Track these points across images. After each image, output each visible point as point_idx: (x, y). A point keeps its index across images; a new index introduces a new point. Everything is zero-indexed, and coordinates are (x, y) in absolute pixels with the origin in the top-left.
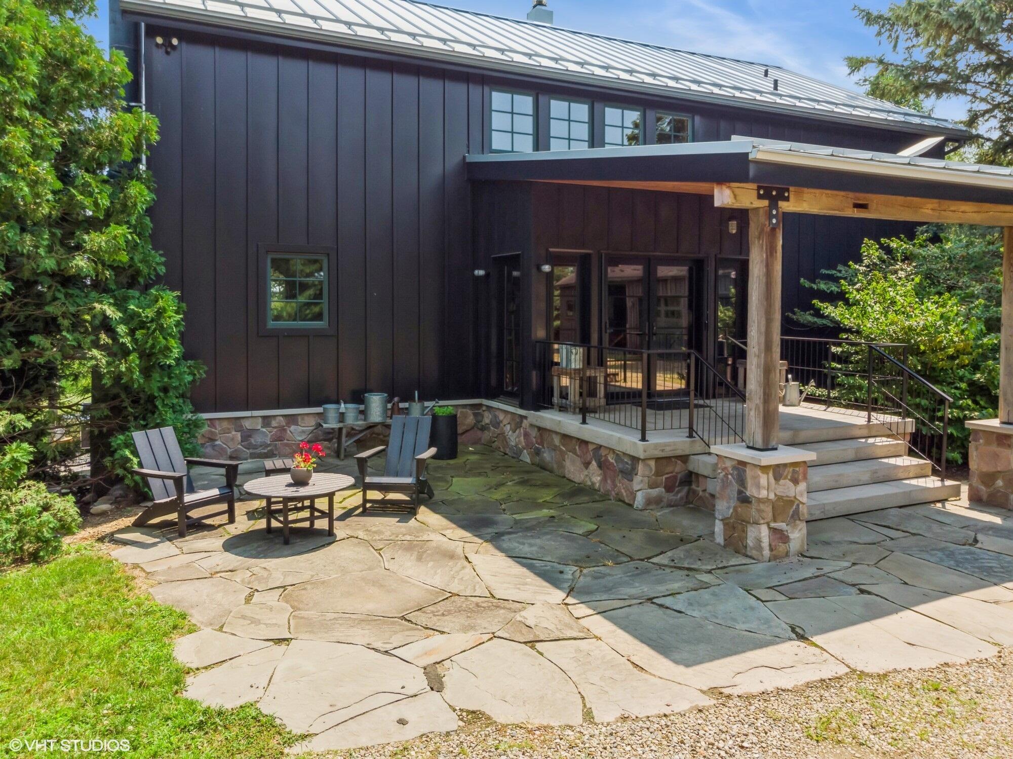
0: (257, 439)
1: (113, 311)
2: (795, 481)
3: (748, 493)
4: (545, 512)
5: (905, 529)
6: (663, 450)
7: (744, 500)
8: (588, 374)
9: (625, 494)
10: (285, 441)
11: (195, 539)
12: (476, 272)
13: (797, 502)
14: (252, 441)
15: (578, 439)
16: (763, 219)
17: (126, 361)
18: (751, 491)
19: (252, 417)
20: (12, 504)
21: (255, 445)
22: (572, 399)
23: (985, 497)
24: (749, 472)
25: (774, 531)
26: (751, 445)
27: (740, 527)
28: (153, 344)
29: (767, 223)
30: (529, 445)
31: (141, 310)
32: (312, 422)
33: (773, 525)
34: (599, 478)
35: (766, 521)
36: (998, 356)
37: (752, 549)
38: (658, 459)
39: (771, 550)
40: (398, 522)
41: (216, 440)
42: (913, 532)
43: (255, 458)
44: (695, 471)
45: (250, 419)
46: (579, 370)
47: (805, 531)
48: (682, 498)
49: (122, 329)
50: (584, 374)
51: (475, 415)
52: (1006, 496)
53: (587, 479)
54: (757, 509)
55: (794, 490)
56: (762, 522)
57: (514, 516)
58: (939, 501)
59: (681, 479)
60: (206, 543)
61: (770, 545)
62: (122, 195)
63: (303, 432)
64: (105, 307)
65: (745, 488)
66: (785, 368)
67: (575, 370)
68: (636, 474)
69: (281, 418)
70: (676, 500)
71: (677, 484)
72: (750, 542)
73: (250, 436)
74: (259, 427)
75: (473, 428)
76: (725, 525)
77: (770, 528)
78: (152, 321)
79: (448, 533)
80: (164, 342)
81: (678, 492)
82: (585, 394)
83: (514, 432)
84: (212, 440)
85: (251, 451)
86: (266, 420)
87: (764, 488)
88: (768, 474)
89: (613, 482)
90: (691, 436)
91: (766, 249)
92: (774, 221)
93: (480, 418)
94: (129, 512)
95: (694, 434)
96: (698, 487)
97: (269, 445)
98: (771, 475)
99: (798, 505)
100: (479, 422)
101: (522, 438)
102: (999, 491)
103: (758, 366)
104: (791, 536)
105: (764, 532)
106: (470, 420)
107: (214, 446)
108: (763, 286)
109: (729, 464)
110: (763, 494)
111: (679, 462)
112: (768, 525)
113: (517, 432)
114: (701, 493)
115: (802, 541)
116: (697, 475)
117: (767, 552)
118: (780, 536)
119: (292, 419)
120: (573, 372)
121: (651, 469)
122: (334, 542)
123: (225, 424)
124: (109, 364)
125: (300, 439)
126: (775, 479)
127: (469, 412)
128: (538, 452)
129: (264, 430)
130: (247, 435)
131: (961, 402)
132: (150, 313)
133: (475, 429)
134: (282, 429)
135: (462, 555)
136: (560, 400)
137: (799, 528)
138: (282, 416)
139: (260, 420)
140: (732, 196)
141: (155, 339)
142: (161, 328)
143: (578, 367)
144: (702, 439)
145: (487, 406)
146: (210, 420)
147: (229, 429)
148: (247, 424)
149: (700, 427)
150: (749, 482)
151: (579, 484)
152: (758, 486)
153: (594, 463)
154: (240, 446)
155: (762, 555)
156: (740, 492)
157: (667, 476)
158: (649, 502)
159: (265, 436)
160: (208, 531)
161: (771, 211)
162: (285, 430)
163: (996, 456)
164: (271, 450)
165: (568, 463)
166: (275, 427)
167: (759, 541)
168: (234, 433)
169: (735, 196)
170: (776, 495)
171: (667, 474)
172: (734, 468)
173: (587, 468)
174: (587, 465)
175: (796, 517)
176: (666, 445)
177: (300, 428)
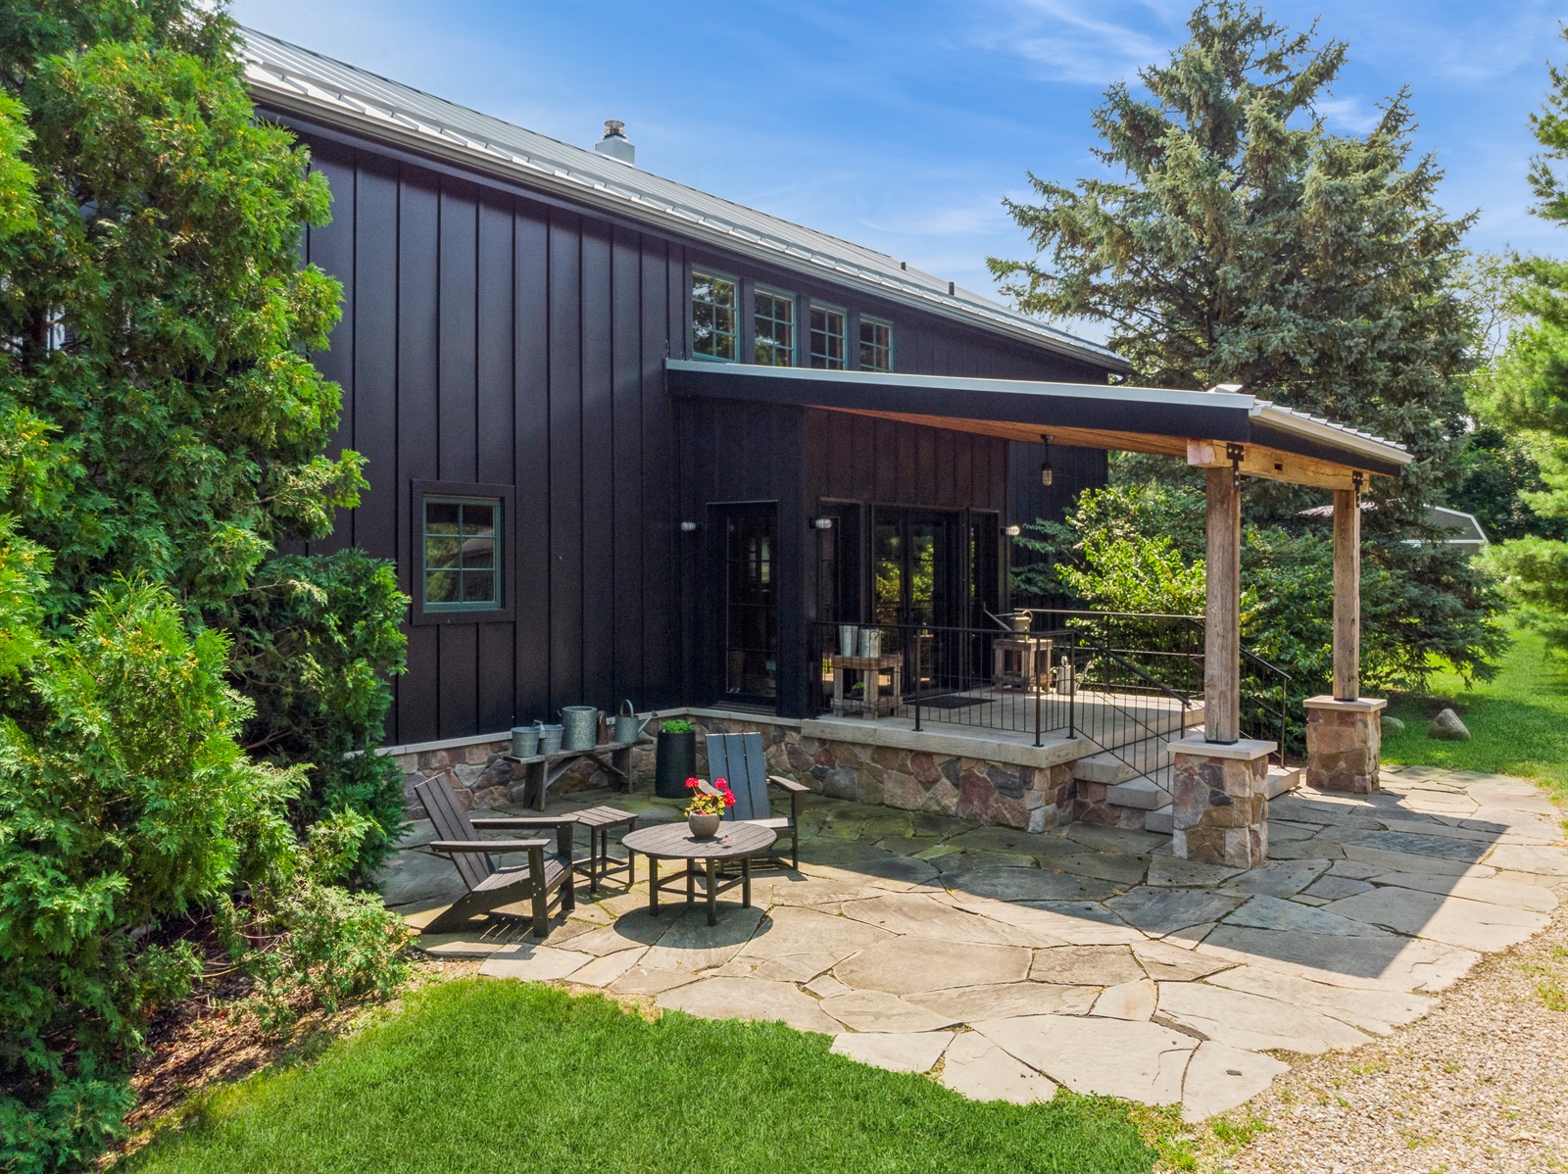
3: (1226, 794)
6: (1059, 756)
7: (1221, 801)
9: (1008, 816)
11: (568, 937)
12: (684, 526)
15: (911, 751)
18: (1231, 789)
19: (405, 755)
23: (1326, 782)
24: (1226, 769)
25: (1253, 833)
26: (1214, 738)
27: (1215, 834)
29: (1233, 485)
30: (800, 766)
32: (483, 757)
33: (1252, 827)
34: (955, 800)
37: (1234, 857)
38: (1052, 769)
39: (1252, 855)
42: (1321, 823)
44: (1087, 779)
45: (403, 759)
47: (1266, 831)
48: (1070, 814)
49: (334, 621)
52: (1351, 779)
53: (931, 803)
54: (1240, 811)
56: (1247, 824)
59: (1069, 791)
61: (1251, 850)
63: (472, 773)
64: (307, 585)
65: (1223, 788)
68: (1030, 790)
69: (444, 754)
70: (1065, 817)
71: (1066, 797)
72: (1232, 850)
74: (414, 770)
76: (1190, 834)
77: (1250, 831)
81: (1067, 807)
86: (424, 758)
89: (984, 802)
90: (1072, 736)
91: (1232, 514)
98: (1251, 770)
101: (785, 758)
102: (1342, 774)
104: (1262, 838)
105: (1248, 835)
109: (1196, 763)
111: (1067, 769)
112: (1249, 828)
113: (773, 750)
116: (1088, 783)
117: (1250, 859)
118: (1256, 839)
119: (457, 754)
121: (1047, 781)
122: (766, 914)
126: (1254, 775)
128: (821, 776)
129: (420, 773)
134: (445, 772)
137: (1264, 828)
138: (447, 750)
139: (416, 758)
144: (1091, 739)
150: (1228, 782)
151: (912, 809)
152: (1241, 785)
153: (944, 781)
155: (1247, 862)
156: (1214, 794)
157: (1059, 788)
158: (1047, 821)
161: (1234, 472)
162: (448, 772)
165: (889, 786)
166: (435, 769)
170: (1254, 793)
171: (1059, 785)
172: (1203, 767)
173: (929, 788)
174: (930, 784)
175: (1263, 816)
177: (467, 769)
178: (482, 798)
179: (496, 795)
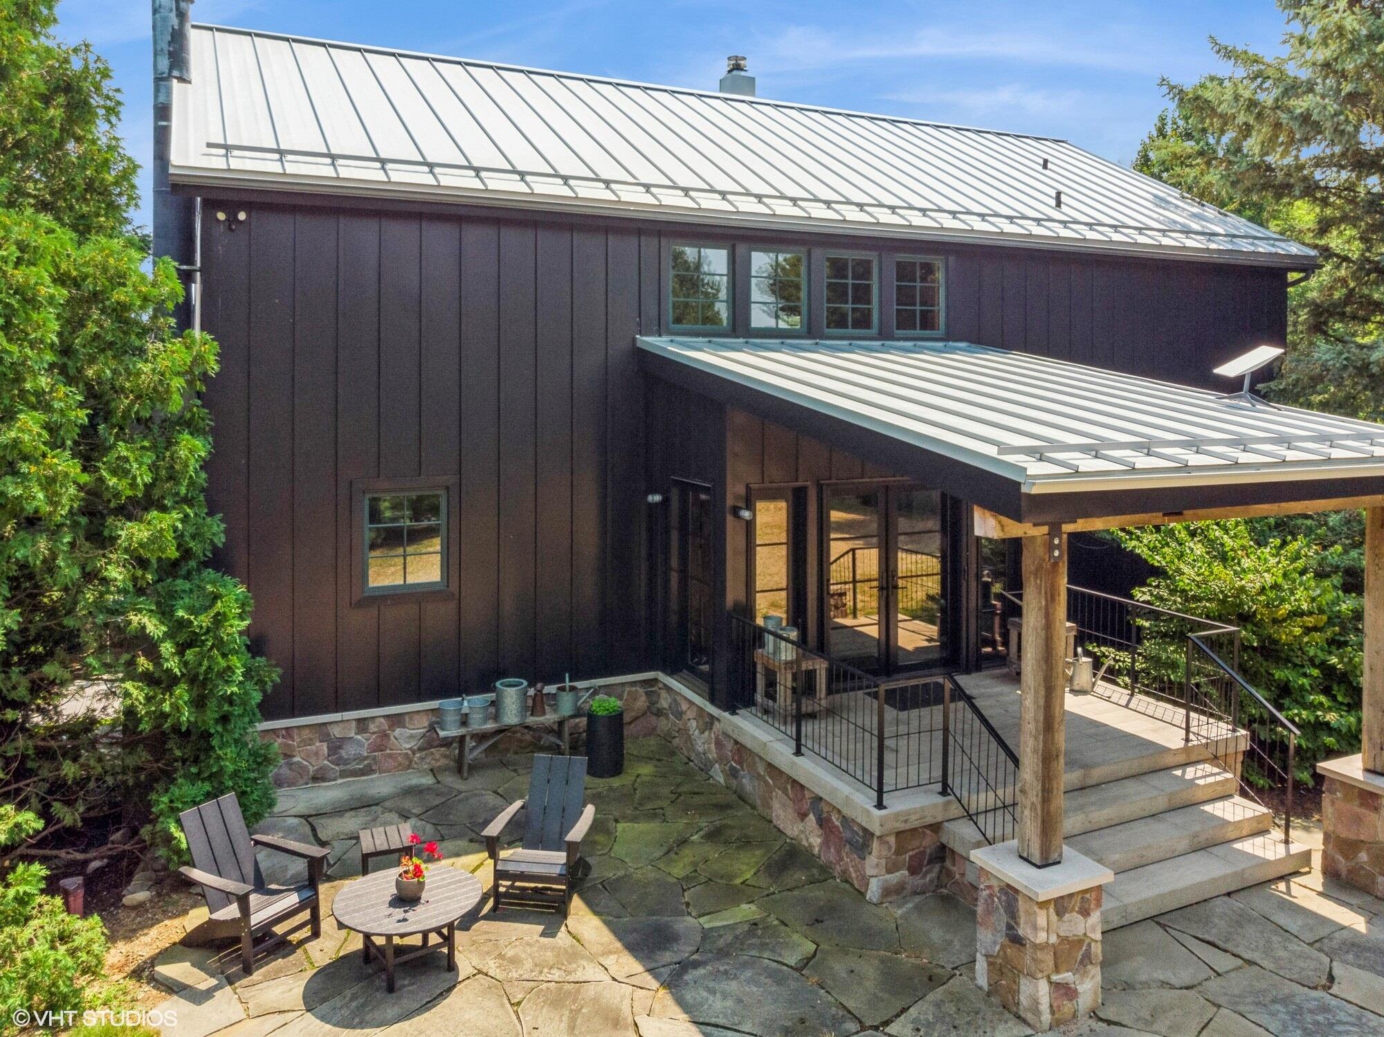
0: (349, 751)
1: (155, 625)
2: (1085, 913)
3: (1021, 932)
4: (747, 911)
5: (1236, 951)
6: (906, 821)
7: (1016, 939)
8: (804, 667)
9: (854, 875)
10: (388, 751)
11: (267, 978)
12: (650, 498)
13: (1087, 941)
14: (343, 753)
15: (791, 778)
16: (1041, 551)
17: (171, 695)
18: (1025, 930)
19: (341, 721)
20: (18, 948)
21: (348, 759)
22: (783, 704)
23: (1344, 873)
24: (1022, 904)
25: (1056, 986)
26: (1025, 855)
27: (1010, 974)
28: (209, 667)
29: (1047, 557)
30: (721, 759)
31: (192, 618)
32: (425, 722)
33: (1055, 978)
34: (819, 840)
35: (1046, 973)
36: (1360, 627)
37: (1025, 1009)
38: (899, 834)
39: (1053, 1013)
40: (543, 934)
41: (294, 756)
42: (1246, 956)
43: (347, 777)
44: (951, 845)
45: (341, 725)
46: (791, 662)
47: (1099, 978)
48: (931, 881)
49: (167, 648)
50: (799, 666)
51: (647, 694)
52: (1372, 877)
53: (803, 836)
54: (1033, 958)
55: (1083, 925)
56: (1040, 975)
57: (702, 920)
58: (1281, 878)
59: (931, 855)
60: (280, 989)
61: (1051, 1006)
62: (168, 454)
63: (412, 737)
64: (145, 620)
65: (1017, 923)
66: (1074, 633)
67: (786, 663)
68: (870, 853)
69: (382, 720)
70: (924, 884)
71: (925, 862)
72: (1024, 1000)
73: (340, 747)
74: (352, 735)
75: (644, 714)
76: (990, 964)
77: (1050, 983)
78: (208, 630)
79: (609, 961)
80: (223, 663)
81: (927, 872)
82: (799, 690)
83: (703, 733)
84: (287, 756)
85: (342, 767)
86: (362, 724)
87: (1043, 929)
88: (1048, 909)
89: (838, 852)
90: (944, 793)
91: (1046, 593)
92: (1056, 553)
93: (655, 699)
94: (175, 903)
95: (949, 791)
96: (954, 865)
97: (366, 758)
98: (1052, 910)
99: (1089, 945)
100: (653, 704)
101: (713, 746)
102: (1362, 868)
103: (1035, 751)
104: (1080, 989)
105: (1043, 988)
106: (642, 702)
107: (290, 765)
108: (1041, 642)
109: (994, 883)
110: (1041, 937)
111: (928, 832)
112: (1048, 977)
113: (707, 733)
114: (957, 876)
115: (1096, 993)
116: (953, 852)
117: (1046, 1017)
118: (1065, 991)
119: (396, 720)
120: (783, 666)
121: (890, 848)
122: (454, 986)
123: (306, 734)
124: (149, 699)
125: (408, 746)
126: (1058, 915)
127: (641, 691)
128: (733, 773)
129: (359, 737)
130: (336, 746)
131: (1312, 697)
132: (204, 620)
133: (648, 714)
134: (384, 735)
135: (630, 1020)
136: (765, 699)
137: (1091, 976)
138: (386, 717)
139: (354, 723)
140: (999, 527)
141: (211, 658)
142: (219, 644)
143: (789, 658)
144: (960, 801)
145: (665, 685)
146: (286, 729)
147: (311, 739)
148: (336, 732)
149: (958, 780)
150: (1022, 917)
151: (792, 839)
152: (1035, 928)
153: (811, 816)
154: (326, 762)
155: (1040, 1022)
156: (1010, 927)
157: (911, 853)
158: (887, 892)
159: (360, 745)
160: (284, 957)
161: (1052, 540)
162: (387, 736)
163: (1358, 820)
164: (369, 765)
165: (776, 805)
166: (374, 733)
167: (1036, 1002)
168: (318, 744)
169: (1002, 527)
170: (1058, 936)
171: (913, 850)
172: (1002, 890)
173: (802, 820)
174: (803, 816)
175: (1087, 961)
176: (908, 813)
177: (408, 732)
178: (422, 759)
179: (437, 756)
